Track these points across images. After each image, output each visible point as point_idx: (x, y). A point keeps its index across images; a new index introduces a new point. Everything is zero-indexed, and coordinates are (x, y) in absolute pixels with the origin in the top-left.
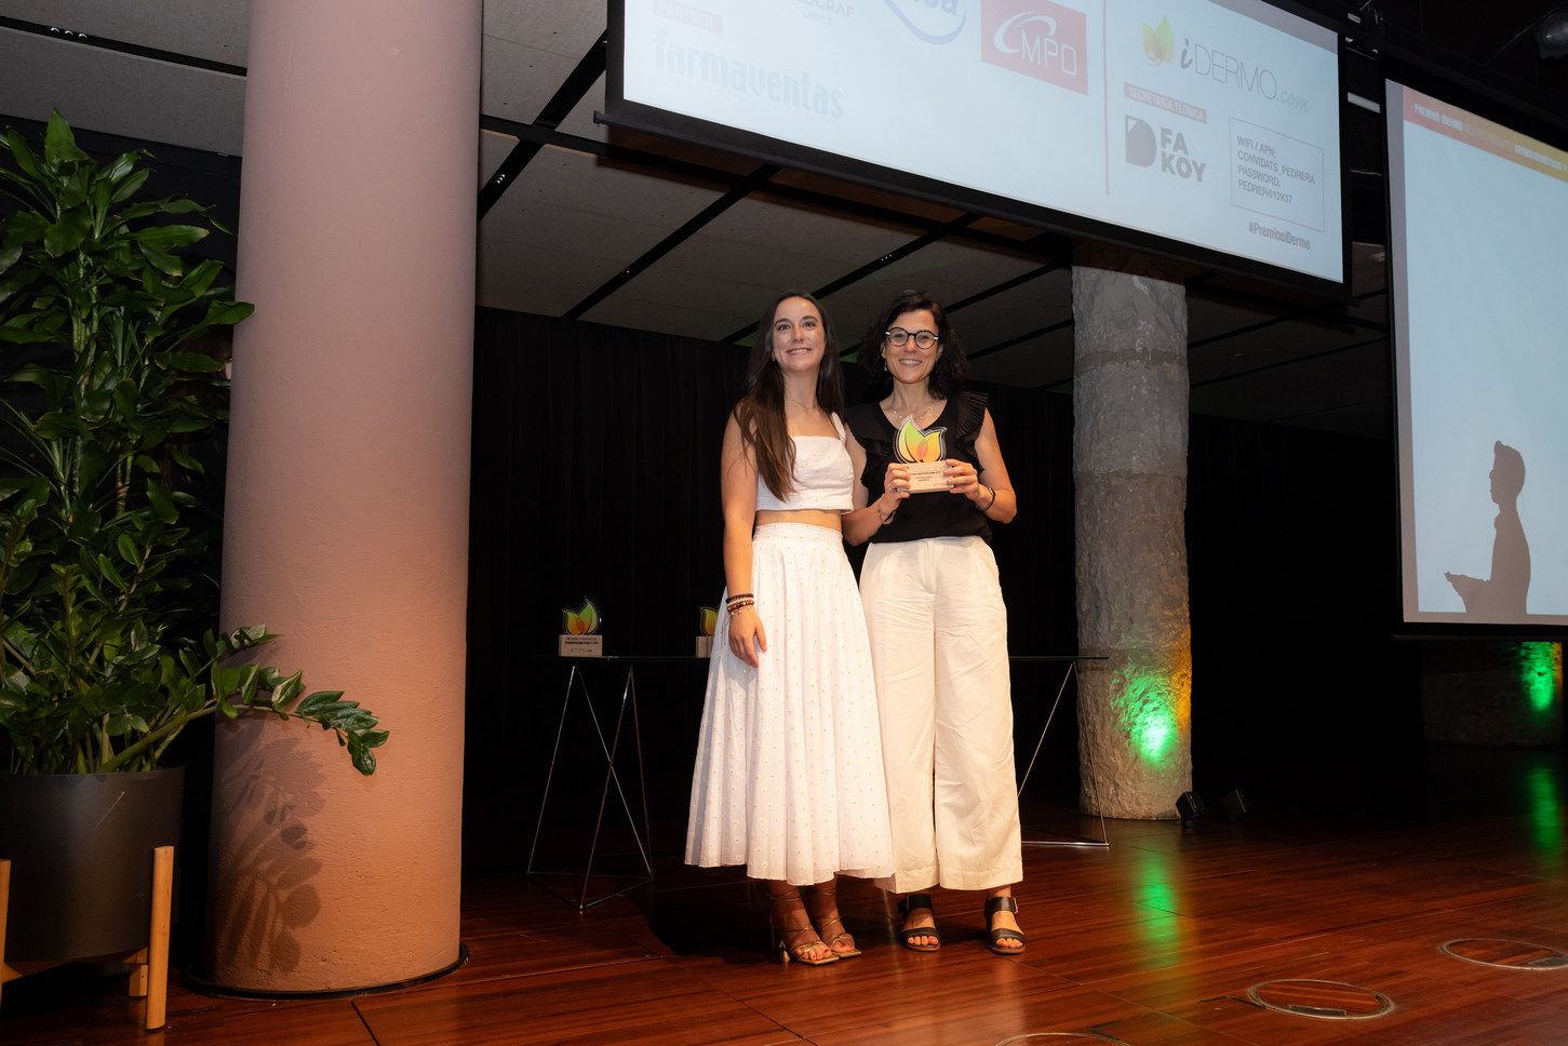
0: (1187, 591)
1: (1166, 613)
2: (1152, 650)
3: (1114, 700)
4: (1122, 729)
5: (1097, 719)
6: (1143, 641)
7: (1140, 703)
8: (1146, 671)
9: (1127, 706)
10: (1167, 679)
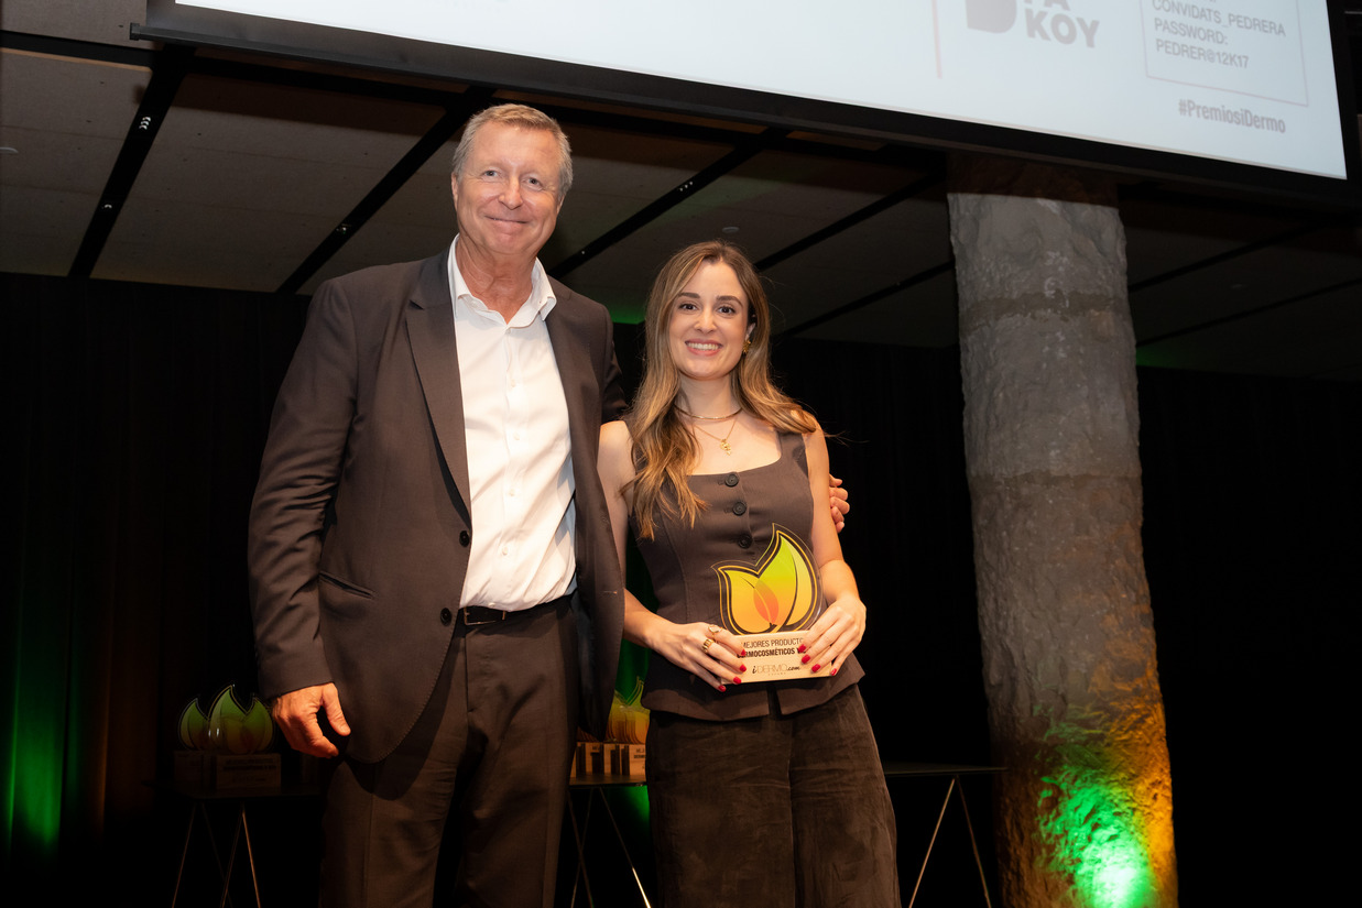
0: (1154, 650)
1: (1122, 687)
2: (1102, 745)
3: (1046, 824)
4: (1061, 869)
5: (1023, 853)
6: (1087, 732)
7: (1086, 829)
8: (1095, 776)
9: (1066, 832)
10: (1128, 789)
